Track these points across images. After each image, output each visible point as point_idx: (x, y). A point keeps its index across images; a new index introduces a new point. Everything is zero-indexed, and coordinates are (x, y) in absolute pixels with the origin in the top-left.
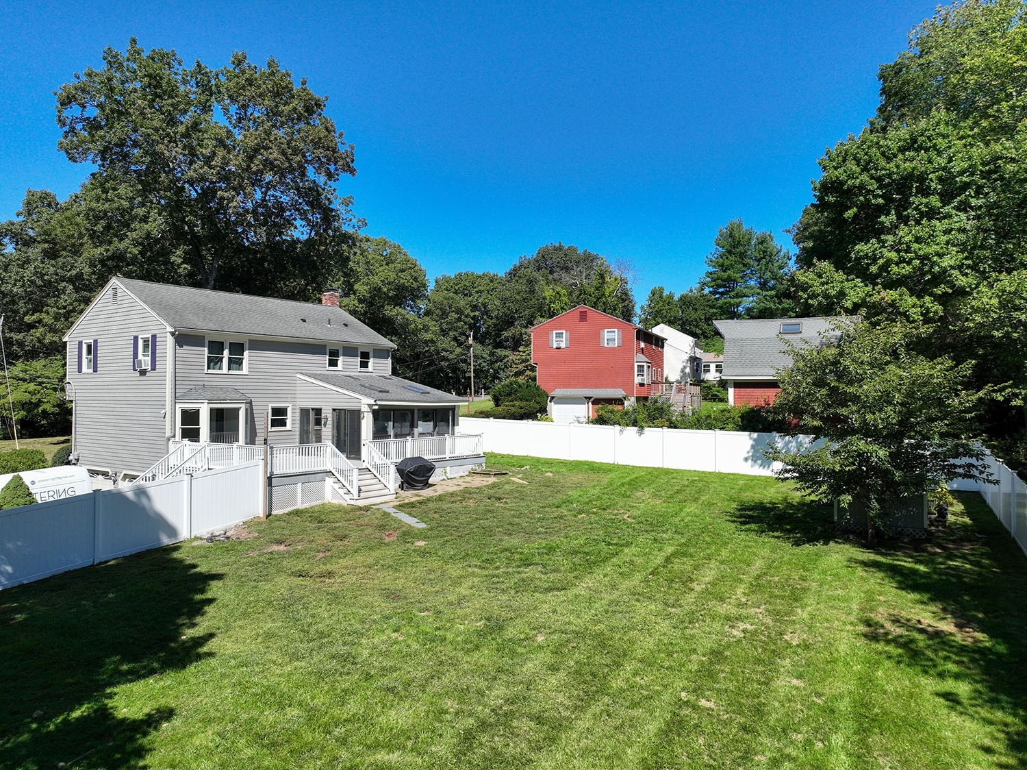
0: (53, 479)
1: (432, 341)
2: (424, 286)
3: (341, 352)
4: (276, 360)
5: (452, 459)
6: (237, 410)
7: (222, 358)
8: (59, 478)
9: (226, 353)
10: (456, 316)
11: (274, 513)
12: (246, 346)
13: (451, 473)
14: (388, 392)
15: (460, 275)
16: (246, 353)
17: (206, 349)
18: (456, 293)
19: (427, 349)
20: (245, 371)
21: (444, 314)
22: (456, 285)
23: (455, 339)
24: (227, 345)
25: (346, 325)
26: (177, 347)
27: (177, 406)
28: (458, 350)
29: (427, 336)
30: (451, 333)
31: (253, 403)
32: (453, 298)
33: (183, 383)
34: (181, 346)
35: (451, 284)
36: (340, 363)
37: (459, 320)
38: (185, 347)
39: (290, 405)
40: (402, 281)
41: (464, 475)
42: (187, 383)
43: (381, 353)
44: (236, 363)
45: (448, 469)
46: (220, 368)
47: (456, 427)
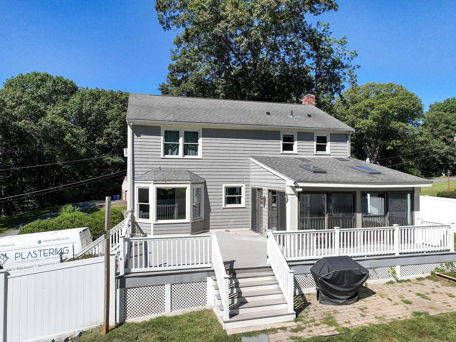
0: (54, 240)
1: (426, 142)
2: (420, 109)
3: (295, 137)
4: (229, 145)
5: (404, 256)
6: (185, 189)
7: (178, 145)
8: (58, 239)
9: (181, 140)
10: (445, 126)
11: (129, 320)
12: (200, 134)
13: (401, 275)
14: (325, 172)
15: (448, 100)
16: (200, 140)
17: (162, 138)
18: (445, 111)
19: (423, 147)
20: (200, 155)
21: (436, 125)
22: (446, 106)
23: (444, 140)
24: (182, 133)
25: (309, 116)
26: (135, 136)
27: (136, 185)
28: (447, 147)
29: (421, 139)
30: (441, 137)
31: (207, 184)
32: (442, 115)
33: (141, 166)
34: (138, 135)
35: (441, 107)
36: (295, 147)
37: (447, 128)
38: (142, 136)
39: (244, 185)
40: (403, 106)
41: (423, 276)
42: (145, 166)
43: (338, 137)
44: (191, 148)
45: (398, 269)
46: (177, 154)
47: (416, 213)
